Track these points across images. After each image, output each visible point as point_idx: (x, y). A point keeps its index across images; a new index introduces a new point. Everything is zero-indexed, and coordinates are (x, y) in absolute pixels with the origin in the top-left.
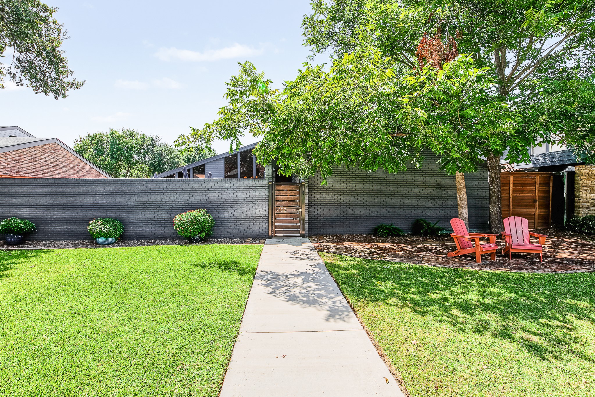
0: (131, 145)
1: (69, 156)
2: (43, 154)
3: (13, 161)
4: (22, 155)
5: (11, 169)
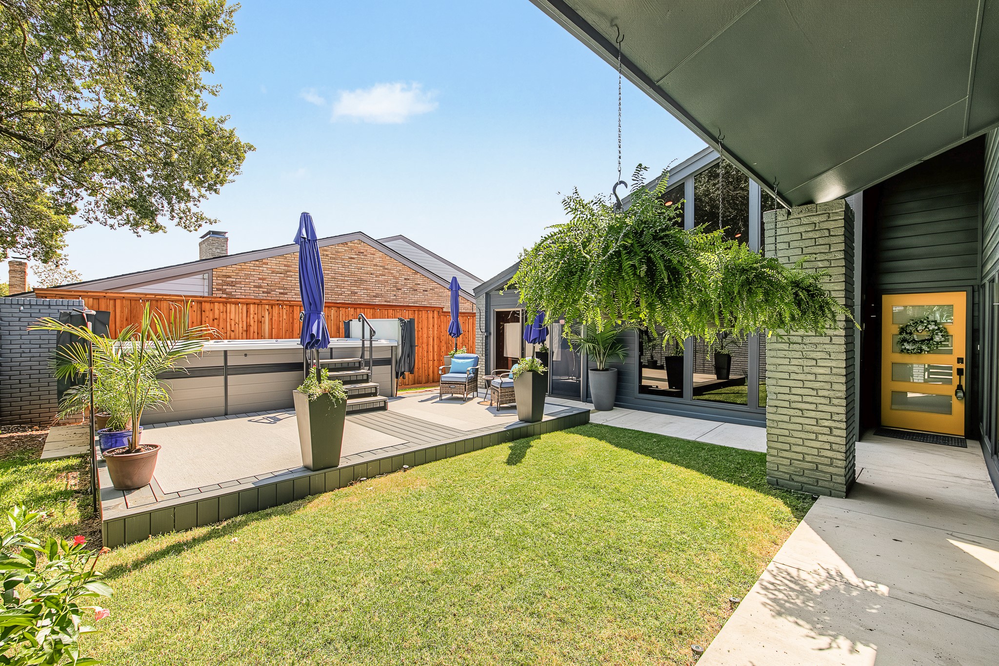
1: (388, 263)
2: (334, 260)
3: (275, 275)
4: (291, 263)
5: (269, 287)
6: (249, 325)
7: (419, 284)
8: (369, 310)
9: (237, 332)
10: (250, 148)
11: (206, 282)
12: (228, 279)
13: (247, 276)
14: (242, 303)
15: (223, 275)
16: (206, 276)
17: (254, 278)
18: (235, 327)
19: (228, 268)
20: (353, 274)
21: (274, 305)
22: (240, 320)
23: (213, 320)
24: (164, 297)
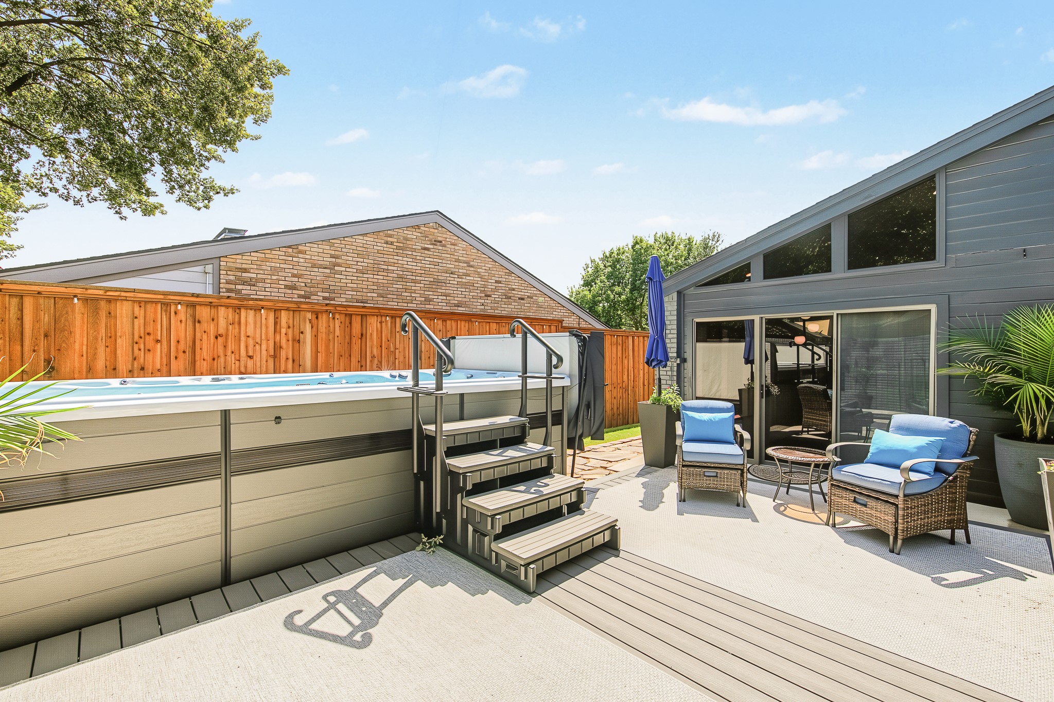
0: (666, 261)
1: (474, 257)
2: (401, 251)
3: (316, 270)
4: (341, 253)
5: (308, 289)
6: (277, 347)
7: (514, 290)
8: (463, 323)
9: (258, 359)
10: (280, 70)
11: (209, 279)
12: (244, 275)
13: (275, 270)
14: (268, 309)
15: (236, 268)
16: (209, 268)
17: (284, 274)
18: (254, 351)
19: (244, 258)
20: (426, 272)
21: (322, 312)
22: (263, 337)
23: (216, 338)
24: (123, 294)
